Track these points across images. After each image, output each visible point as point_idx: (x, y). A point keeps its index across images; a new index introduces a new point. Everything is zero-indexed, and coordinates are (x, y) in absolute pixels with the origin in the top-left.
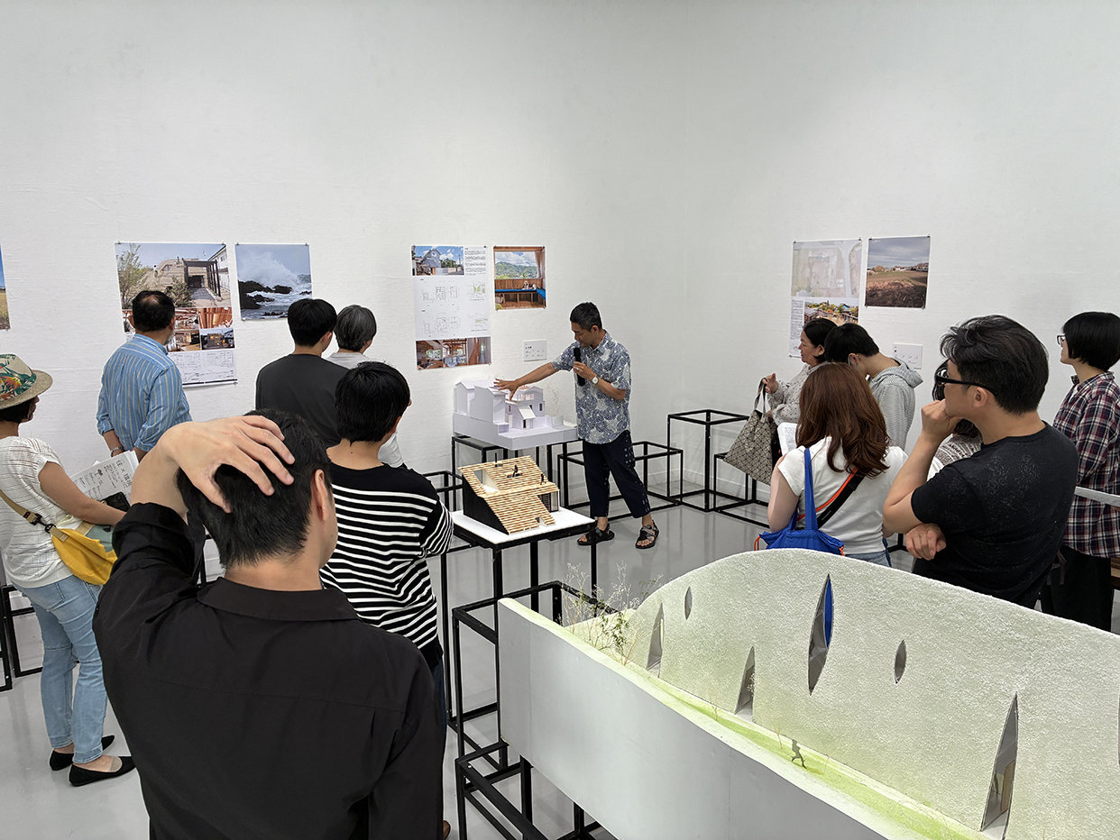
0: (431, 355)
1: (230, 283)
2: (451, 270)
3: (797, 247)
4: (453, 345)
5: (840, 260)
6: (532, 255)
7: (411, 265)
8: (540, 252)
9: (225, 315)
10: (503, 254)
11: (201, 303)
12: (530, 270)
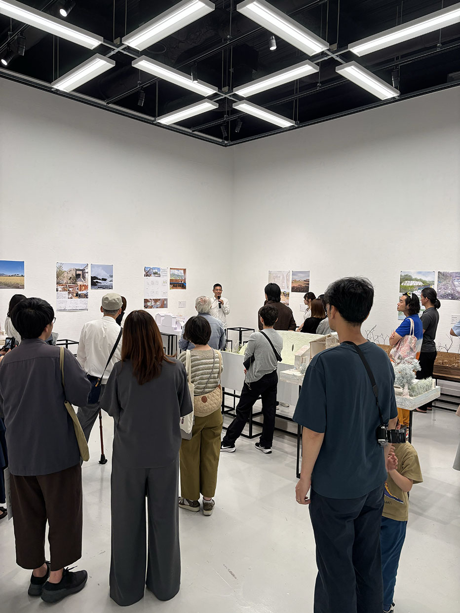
0: (149, 304)
1: (88, 277)
2: (156, 275)
3: (270, 273)
4: (156, 301)
5: (283, 277)
6: (182, 271)
7: (144, 273)
8: (185, 270)
9: (86, 287)
10: (173, 271)
11: (79, 283)
12: (181, 276)
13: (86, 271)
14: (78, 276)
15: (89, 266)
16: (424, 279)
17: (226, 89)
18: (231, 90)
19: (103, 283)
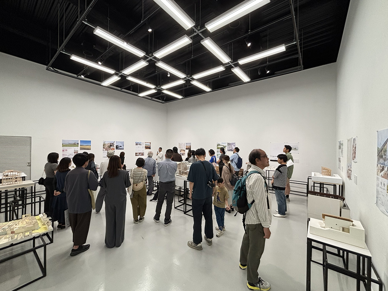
0: (137, 154)
1: (115, 146)
2: (140, 145)
3: (179, 143)
4: (140, 153)
5: (183, 145)
7: (135, 144)
8: (150, 143)
9: (114, 149)
10: (146, 143)
11: (111, 148)
12: (149, 145)
13: (114, 143)
14: (111, 145)
15: (115, 142)
16: (223, 145)
17: (159, 86)
18: (160, 87)
19: (120, 148)
